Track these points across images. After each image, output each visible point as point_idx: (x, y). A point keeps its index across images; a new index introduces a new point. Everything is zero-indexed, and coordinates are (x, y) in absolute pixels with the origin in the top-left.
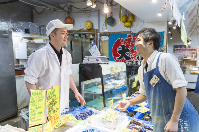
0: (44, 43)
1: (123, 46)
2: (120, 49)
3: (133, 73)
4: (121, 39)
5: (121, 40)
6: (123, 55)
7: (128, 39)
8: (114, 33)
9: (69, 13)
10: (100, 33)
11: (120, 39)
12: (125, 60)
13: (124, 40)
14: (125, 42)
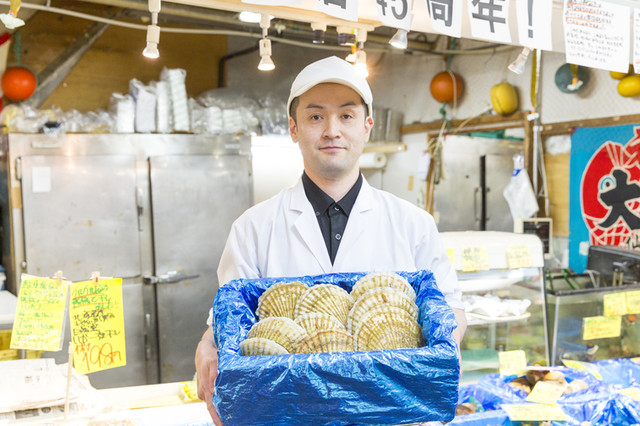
0: (380, 165)
1: (619, 175)
2: (608, 184)
3: (618, 282)
4: (614, 144)
5: (612, 150)
6: (620, 210)
7: (635, 146)
8: (588, 123)
9: (448, 58)
10: (545, 126)
11: (610, 146)
12: (626, 232)
13: (623, 149)
14: (626, 159)
